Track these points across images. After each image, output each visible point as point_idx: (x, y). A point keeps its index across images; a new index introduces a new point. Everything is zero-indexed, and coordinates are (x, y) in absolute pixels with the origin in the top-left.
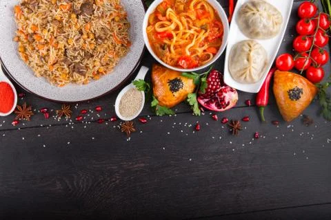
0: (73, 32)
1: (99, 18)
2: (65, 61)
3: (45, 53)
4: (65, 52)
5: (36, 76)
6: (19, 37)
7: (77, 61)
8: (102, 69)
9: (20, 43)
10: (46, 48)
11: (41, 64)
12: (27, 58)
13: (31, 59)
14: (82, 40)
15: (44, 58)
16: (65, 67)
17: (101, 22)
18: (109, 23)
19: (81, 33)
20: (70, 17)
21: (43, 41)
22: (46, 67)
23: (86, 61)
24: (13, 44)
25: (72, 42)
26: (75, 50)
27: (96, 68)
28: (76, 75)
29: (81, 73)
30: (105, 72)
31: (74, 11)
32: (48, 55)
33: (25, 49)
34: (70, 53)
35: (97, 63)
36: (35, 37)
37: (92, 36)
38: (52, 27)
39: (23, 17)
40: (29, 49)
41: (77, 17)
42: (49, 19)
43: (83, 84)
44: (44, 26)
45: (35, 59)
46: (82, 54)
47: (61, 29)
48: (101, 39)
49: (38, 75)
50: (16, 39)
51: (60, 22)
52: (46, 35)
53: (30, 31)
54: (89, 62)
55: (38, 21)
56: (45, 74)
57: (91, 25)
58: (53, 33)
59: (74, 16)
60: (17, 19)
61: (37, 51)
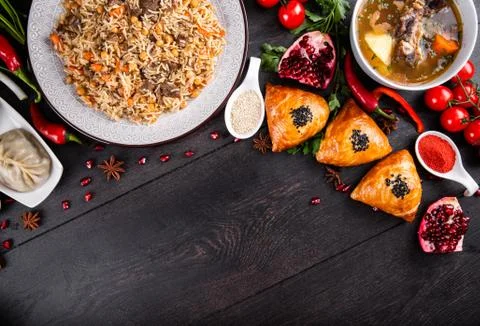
0: (142, 42)
1: (169, 9)
2: (146, 85)
3: (116, 84)
4: (142, 74)
5: (114, 121)
6: (71, 76)
7: (162, 80)
8: (200, 79)
9: (76, 84)
10: (114, 77)
11: (115, 101)
12: (92, 100)
13: (99, 100)
14: (158, 50)
15: (116, 92)
16: (150, 93)
17: (175, 14)
18: (187, 13)
19: (154, 40)
20: (130, 23)
21: (106, 69)
22: (124, 104)
23: (174, 77)
24: (67, 88)
25: (146, 56)
26: (154, 65)
27: (191, 81)
28: (168, 100)
29: (175, 95)
30: (204, 82)
31: (133, 13)
32: (120, 86)
33: (86, 90)
34: (149, 72)
35: (191, 74)
36: (93, 68)
37: (170, 39)
38: (112, 45)
39: (66, 47)
40: (91, 86)
41: (140, 19)
42: (103, 35)
43: (181, 108)
44: (100, 48)
45: (104, 98)
46: (166, 67)
47: (124, 44)
48: (183, 38)
49: (116, 118)
50: (69, 80)
51: (120, 34)
52: (108, 59)
53: (84, 62)
54: (179, 76)
55: (90, 44)
56: (125, 114)
57: (163, 24)
58: (115, 53)
59: (135, 19)
60: (60, 52)
61: (103, 86)
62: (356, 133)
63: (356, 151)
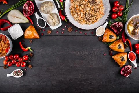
0: (88, 8)
1: (96, 5)
2: (85, 17)
3: (80, 14)
4: (85, 14)
5: (75, 21)
6: (71, 8)
7: (89, 17)
8: (95, 21)
9: (71, 10)
10: (80, 12)
11: (78, 17)
12: (73, 15)
13: (74, 15)
14: (91, 11)
15: (79, 15)
16: (85, 19)
17: (97, 6)
18: (99, 7)
19: (91, 9)
20: (88, 4)
21: (79, 10)
22: (79, 18)
23: (91, 18)
24: (69, 10)
25: (88, 12)
26: (89, 14)
27: (94, 20)
28: (88, 22)
29: (89, 21)
30: (96, 22)
31: (89, 2)
32: (80, 15)
34: (87, 15)
35: (94, 19)
36: (77, 9)
37: (94, 10)
38: (82, 6)
39: (73, 2)
40: (74, 12)
41: (90, 4)
42: (82, 4)
43: (89, 24)
44: (80, 6)
45: (76, 15)
46: (91, 16)
47: (85, 7)
48: (96, 12)
49: (76, 20)
50: (70, 9)
51: (85, 5)
52: (81, 8)
53: (75, 7)
54: (92, 18)
55: (78, 4)
56: (78, 20)
57: (94, 7)
58: (82, 8)
59: (89, 3)
60: (71, 3)
61: (77, 13)
62: (120, 45)
63: (118, 48)
